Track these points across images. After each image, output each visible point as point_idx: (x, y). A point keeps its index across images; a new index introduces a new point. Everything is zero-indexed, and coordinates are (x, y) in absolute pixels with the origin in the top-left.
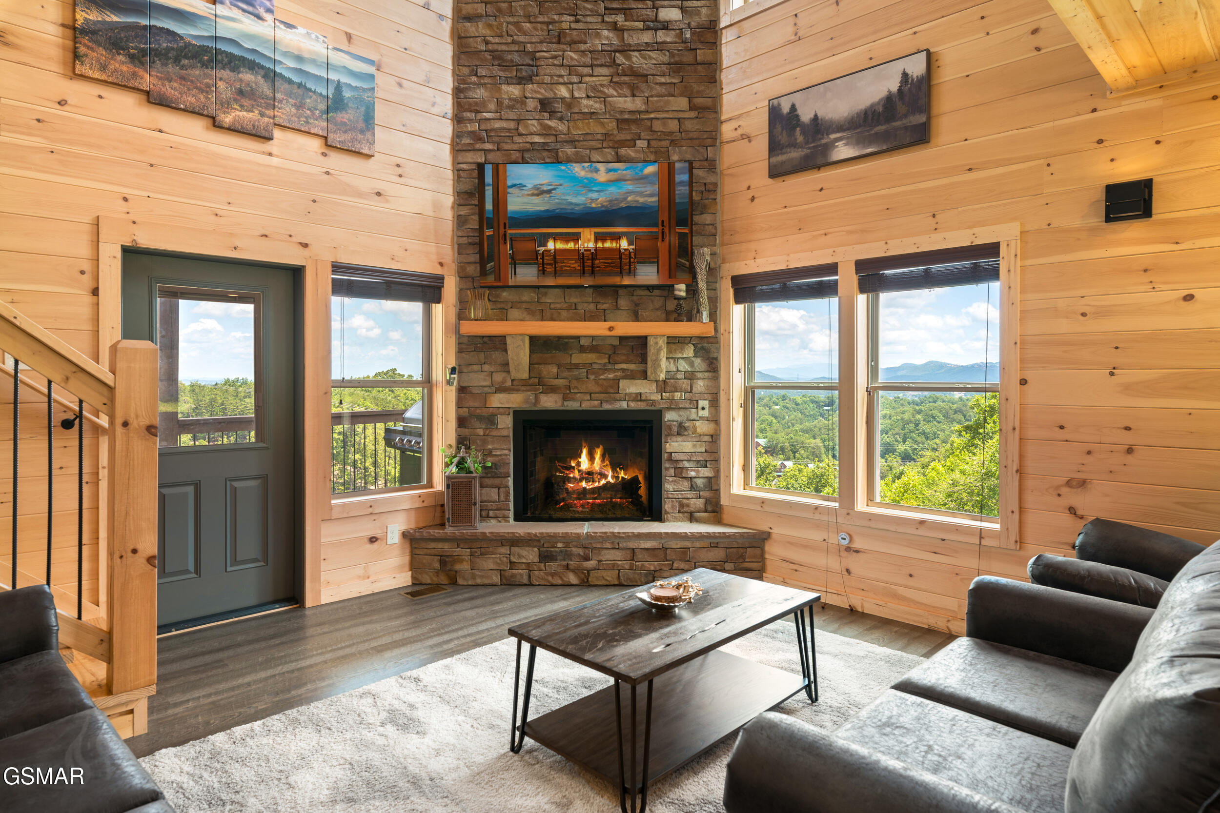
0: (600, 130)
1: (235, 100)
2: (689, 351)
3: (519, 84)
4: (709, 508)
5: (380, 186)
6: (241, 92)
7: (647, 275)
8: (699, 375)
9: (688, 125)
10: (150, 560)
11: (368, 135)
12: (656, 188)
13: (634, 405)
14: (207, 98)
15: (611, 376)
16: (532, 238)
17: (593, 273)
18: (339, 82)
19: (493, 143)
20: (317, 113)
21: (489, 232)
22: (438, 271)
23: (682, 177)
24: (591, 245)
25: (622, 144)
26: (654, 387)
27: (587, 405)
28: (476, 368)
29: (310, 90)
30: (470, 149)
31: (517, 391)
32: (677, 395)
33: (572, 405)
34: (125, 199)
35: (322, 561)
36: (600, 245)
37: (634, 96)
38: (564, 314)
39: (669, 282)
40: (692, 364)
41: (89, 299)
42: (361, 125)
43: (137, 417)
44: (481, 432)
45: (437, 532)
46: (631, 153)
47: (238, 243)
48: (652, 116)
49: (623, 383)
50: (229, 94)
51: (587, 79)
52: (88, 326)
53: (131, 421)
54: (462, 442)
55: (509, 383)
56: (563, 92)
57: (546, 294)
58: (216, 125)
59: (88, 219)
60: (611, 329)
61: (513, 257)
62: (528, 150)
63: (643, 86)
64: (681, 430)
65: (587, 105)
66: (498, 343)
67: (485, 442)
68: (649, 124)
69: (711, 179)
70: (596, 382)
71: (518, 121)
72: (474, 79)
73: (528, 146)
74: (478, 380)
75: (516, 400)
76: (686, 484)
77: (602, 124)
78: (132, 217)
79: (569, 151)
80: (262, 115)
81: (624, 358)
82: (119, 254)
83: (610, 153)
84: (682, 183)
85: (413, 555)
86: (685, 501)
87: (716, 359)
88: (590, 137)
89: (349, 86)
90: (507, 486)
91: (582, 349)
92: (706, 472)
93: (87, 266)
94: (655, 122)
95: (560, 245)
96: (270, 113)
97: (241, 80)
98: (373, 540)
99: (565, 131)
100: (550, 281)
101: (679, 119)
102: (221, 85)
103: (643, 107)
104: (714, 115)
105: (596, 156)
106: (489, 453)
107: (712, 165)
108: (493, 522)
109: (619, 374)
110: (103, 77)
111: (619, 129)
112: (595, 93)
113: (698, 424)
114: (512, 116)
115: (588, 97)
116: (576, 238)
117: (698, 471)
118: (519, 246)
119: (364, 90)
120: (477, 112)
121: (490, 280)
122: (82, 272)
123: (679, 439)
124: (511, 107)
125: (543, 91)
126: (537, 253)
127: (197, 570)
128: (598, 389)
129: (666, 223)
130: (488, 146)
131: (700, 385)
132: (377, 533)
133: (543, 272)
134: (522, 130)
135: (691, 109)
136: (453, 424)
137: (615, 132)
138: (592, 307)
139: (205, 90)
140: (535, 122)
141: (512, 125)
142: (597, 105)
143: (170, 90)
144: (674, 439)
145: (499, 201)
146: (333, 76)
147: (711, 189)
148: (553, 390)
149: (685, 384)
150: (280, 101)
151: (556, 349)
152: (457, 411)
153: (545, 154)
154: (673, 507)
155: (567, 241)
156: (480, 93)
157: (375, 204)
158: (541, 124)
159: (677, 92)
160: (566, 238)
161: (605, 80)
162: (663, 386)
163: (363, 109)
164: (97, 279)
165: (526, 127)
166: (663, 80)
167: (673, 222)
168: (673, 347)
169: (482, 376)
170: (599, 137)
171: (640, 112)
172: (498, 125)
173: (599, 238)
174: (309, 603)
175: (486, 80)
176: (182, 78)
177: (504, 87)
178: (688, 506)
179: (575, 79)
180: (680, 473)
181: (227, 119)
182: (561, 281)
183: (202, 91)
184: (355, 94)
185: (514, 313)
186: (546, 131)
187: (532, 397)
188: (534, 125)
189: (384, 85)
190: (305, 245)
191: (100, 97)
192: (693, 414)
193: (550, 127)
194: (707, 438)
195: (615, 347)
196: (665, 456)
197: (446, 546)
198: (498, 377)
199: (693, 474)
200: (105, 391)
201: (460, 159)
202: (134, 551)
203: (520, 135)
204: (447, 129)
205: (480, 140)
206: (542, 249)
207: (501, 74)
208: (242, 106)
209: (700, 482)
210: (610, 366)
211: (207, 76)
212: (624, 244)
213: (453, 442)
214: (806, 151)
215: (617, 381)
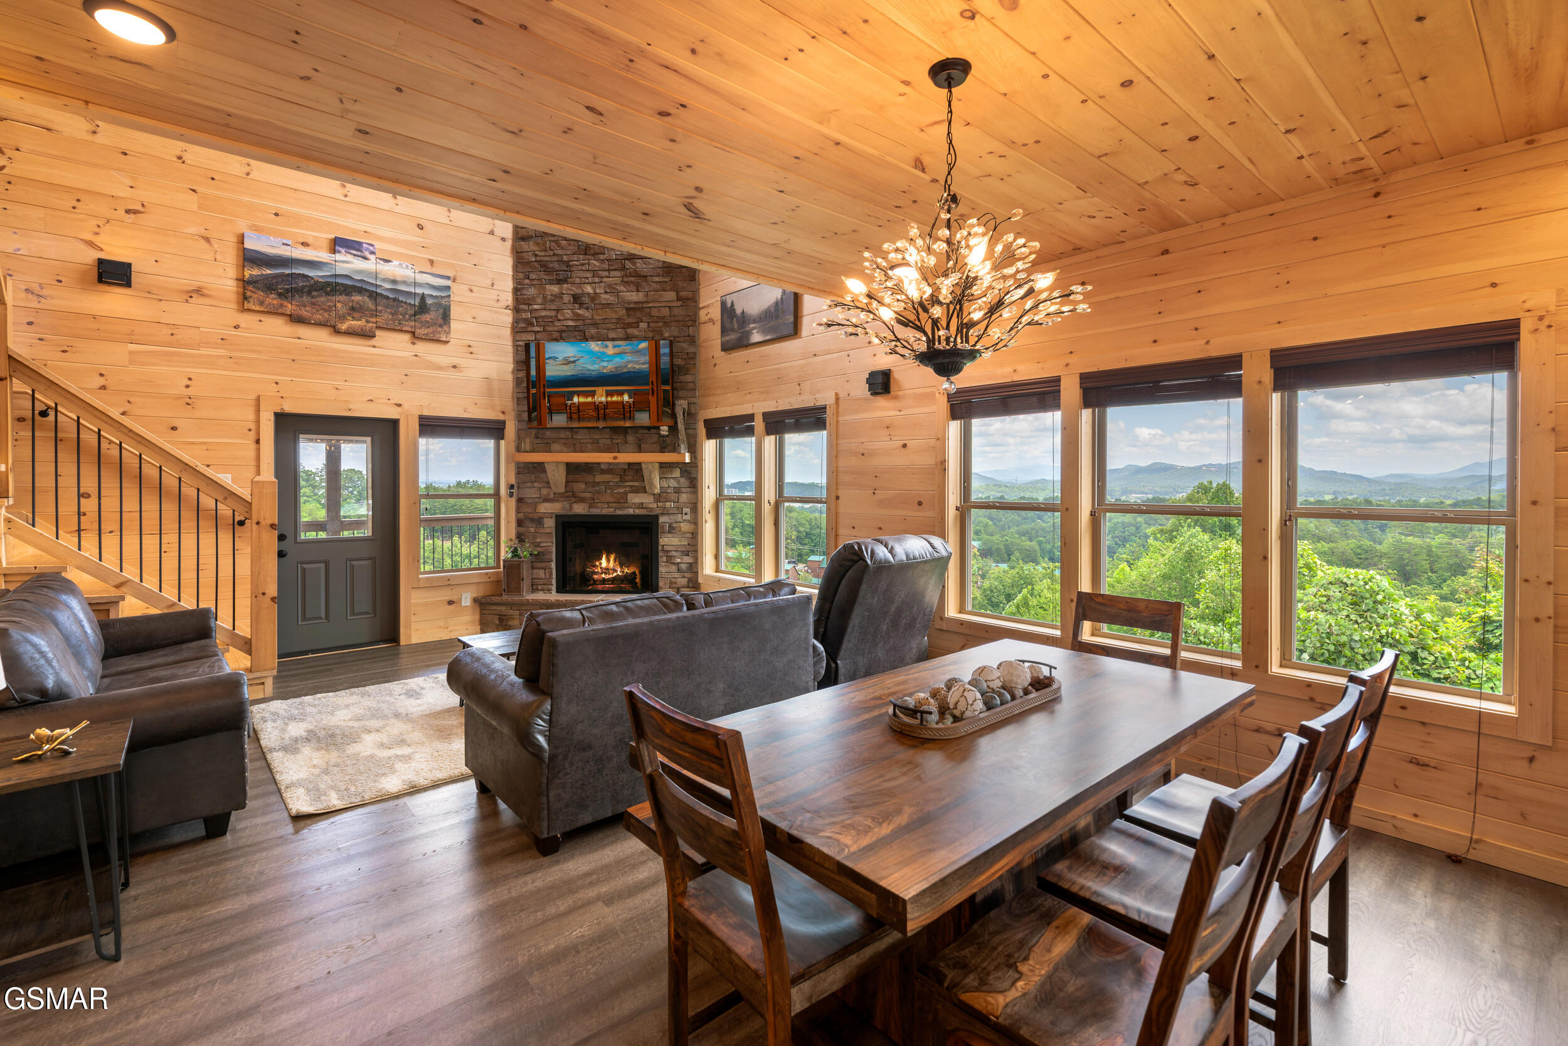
0: (614, 316)
1: (349, 314)
2: (677, 473)
3: (558, 284)
4: (690, 585)
5: (455, 361)
6: (353, 309)
7: (643, 419)
8: (684, 490)
9: (676, 311)
10: (273, 599)
11: (445, 328)
12: (647, 358)
13: (638, 512)
14: (330, 315)
15: (622, 491)
16: (563, 395)
17: (605, 419)
18: (423, 294)
19: (540, 326)
20: (407, 316)
21: (533, 391)
22: (501, 417)
23: (664, 350)
24: (603, 399)
25: (629, 325)
26: (652, 498)
27: (606, 511)
28: (529, 485)
29: (402, 302)
30: (524, 331)
31: (558, 501)
32: (668, 504)
33: (595, 511)
34: (277, 383)
35: (413, 616)
36: (609, 399)
37: (638, 291)
38: (589, 446)
39: (657, 424)
40: (678, 482)
41: (253, 446)
42: (440, 321)
43: (264, 519)
44: (533, 530)
45: (496, 599)
46: (635, 332)
47: (351, 407)
48: (651, 305)
49: (630, 496)
50: (345, 311)
51: (606, 279)
52: (253, 463)
53: (261, 521)
54: (520, 538)
55: (552, 496)
56: (589, 289)
57: (577, 433)
58: (337, 332)
59: (254, 397)
60: (615, 458)
61: (550, 409)
62: (565, 331)
63: (644, 284)
64: (672, 530)
65: (606, 298)
66: (539, 467)
67: (535, 537)
68: (648, 310)
69: (691, 350)
70: (612, 494)
71: (558, 311)
72: (527, 281)
73: (565, 328)
74: (530, 493)
75: (556, 508)
76: (674, 568)
77: (616, 312)
78: (280, 394)
79: (593, 331)
80: (368, 322)
81: (631, 477)
82: (272, 418)
83: (620, 333)
84: (665, 354)
85: (482, 614)
86: (673, 580)
87: (696, 478)
88: (607, 321)
89: (431, 296)
90: (550, 568)
91: (603, 472)
92: (688, 559)
93: (253, 426)
94: (652, 309)
95: (582, 400)
96: (374, 320)
97: (353, 301)
98: (450, 603)
99: (590, 317)
100: (575, 425)
101: (669, 307)
102: (339, 305)
103: (644, 300)
104: (693, 304)
105: (612, 335)
106: (538, 545)
107: (693, 340)
108: (541, 593)
109: (628, 489)
110: (262, 309)
111: (628, 315)
112: (611, 289)
113: (682, 524)
114: (553, 307)
115: (606, 292)
116: (593, 394)
117: (682, 559)
118: (554, 400)
119: (442, 297)
120: (529, 305)
121: (535, 424)
122: (250, 430)
123: (670, 535)
124: (552, 301)
125: (574, 289)
126: (566, 405)
127: (326, 618)
128: (613, 500)
129: (655, 383)
130: (537, 329)
131: (684, 497)
132: (454, 598)
133: (570, 418)
134: (560, 317)
135: (678, 300)
136: (513, 524)
137: (625, 317)
138: (609, 441)
139: (328, 310)
140: (569, 311)
141: (553, 313)
142: (612, 298)
143: (305, 313)
144: (666, 535)
145: (540, 369)
146: (419, 291)
147: (692, 357)
148: (582, 500)
149: (674, 496)
150: (381, 312)
151: (584, 471)
152: (516, 516)
153: (577, 333)
154: (665, 584)
155: (587, 397)
156: (532, 291)
157: (453, 374)
158: (573, 313)
159: (668, 288)
160: (586, 394)
161: (618, 280)
162: (658, 498)
163: (441, 311)
164: (258, 433)
165: (563, 314)
166: (657, 279)
167: (660, 382)
168: (665, 470)
169: (533, 490)
170: (614, 321)
171: (642, 303)
172: (543, 313)
173: (609, 394)
174: (403, 643)
175: (535, 282)
176: (313, 304)
177: (548, 287)
178: (675, 583)
179: (597, 280)
180: (670, 560)
181: (344, 327)
182: (583, 424)
183: (325, 310)
184: (436, 301)
185: (555, 446)
186: (577, 318)
187: (567, 506)
188: (568, 313)
189: (458, 293)
190: (400, 405)
191: (260, 321)
192: (679, 517)
193: (579, 315)
194: (689, 535)
195: (625, 470)
196: (660, 548)
197: (503, 608)
198: (545, 492)
199: (679, 560)
200: (247, 505)
201: (518, 338)
202: (264, 594)
203: (559, 320)
204: (508, 318)
205: (532, 324)
206: (569, 402)
207: (546, 277)
208: (353, 318)
209: (683, 566)
210: (620, 484)
211: (329, 301)
212: (626, 398)
213: (513, 536)
214: (739, 335)
215: (626, 494)
